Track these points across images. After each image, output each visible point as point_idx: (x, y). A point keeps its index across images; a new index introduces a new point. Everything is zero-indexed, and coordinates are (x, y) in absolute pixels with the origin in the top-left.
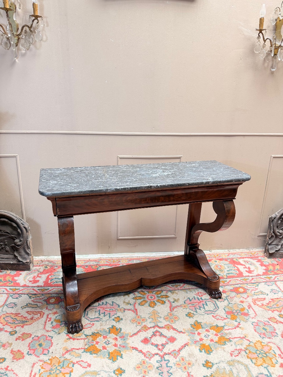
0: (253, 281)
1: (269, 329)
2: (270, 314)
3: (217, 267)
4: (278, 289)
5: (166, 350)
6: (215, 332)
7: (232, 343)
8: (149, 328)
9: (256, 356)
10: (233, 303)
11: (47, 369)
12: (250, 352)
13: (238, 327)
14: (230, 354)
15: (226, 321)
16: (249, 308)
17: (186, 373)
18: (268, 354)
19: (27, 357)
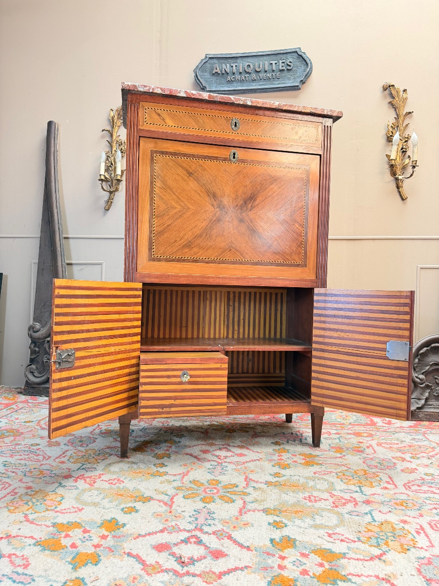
0: (388, 430)
1: (385, 464)
2: (399, 454)
3: (341, 416)
4: (425, 439)
5: (228, 460)
6: (304, 457)
7: (323, 466)
8: (216, 445)
9: (351, 478)
10: (346, 442)
11: (80, 455)
12: (344, 475)
13: (340, 457)
14: (313, 473)
15: (325, 452)
16: (368, 447)
17: (244, 477)
18: (369, 479)
19: (62, 446)
